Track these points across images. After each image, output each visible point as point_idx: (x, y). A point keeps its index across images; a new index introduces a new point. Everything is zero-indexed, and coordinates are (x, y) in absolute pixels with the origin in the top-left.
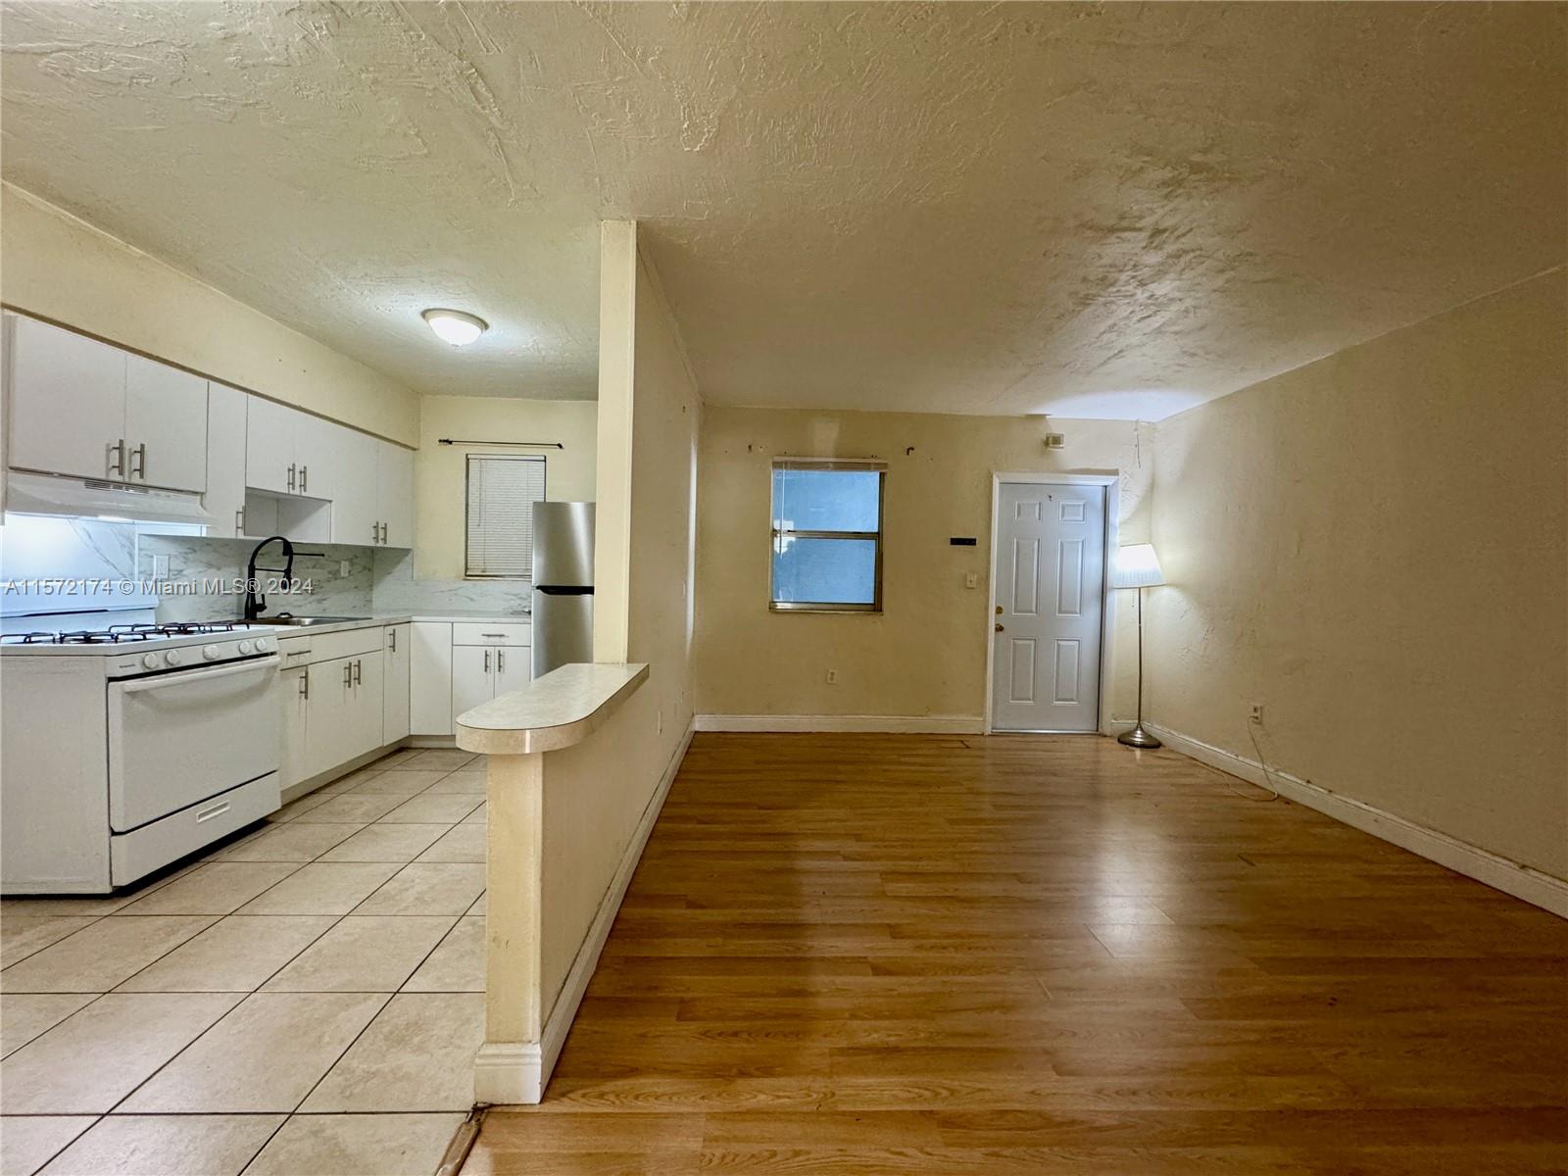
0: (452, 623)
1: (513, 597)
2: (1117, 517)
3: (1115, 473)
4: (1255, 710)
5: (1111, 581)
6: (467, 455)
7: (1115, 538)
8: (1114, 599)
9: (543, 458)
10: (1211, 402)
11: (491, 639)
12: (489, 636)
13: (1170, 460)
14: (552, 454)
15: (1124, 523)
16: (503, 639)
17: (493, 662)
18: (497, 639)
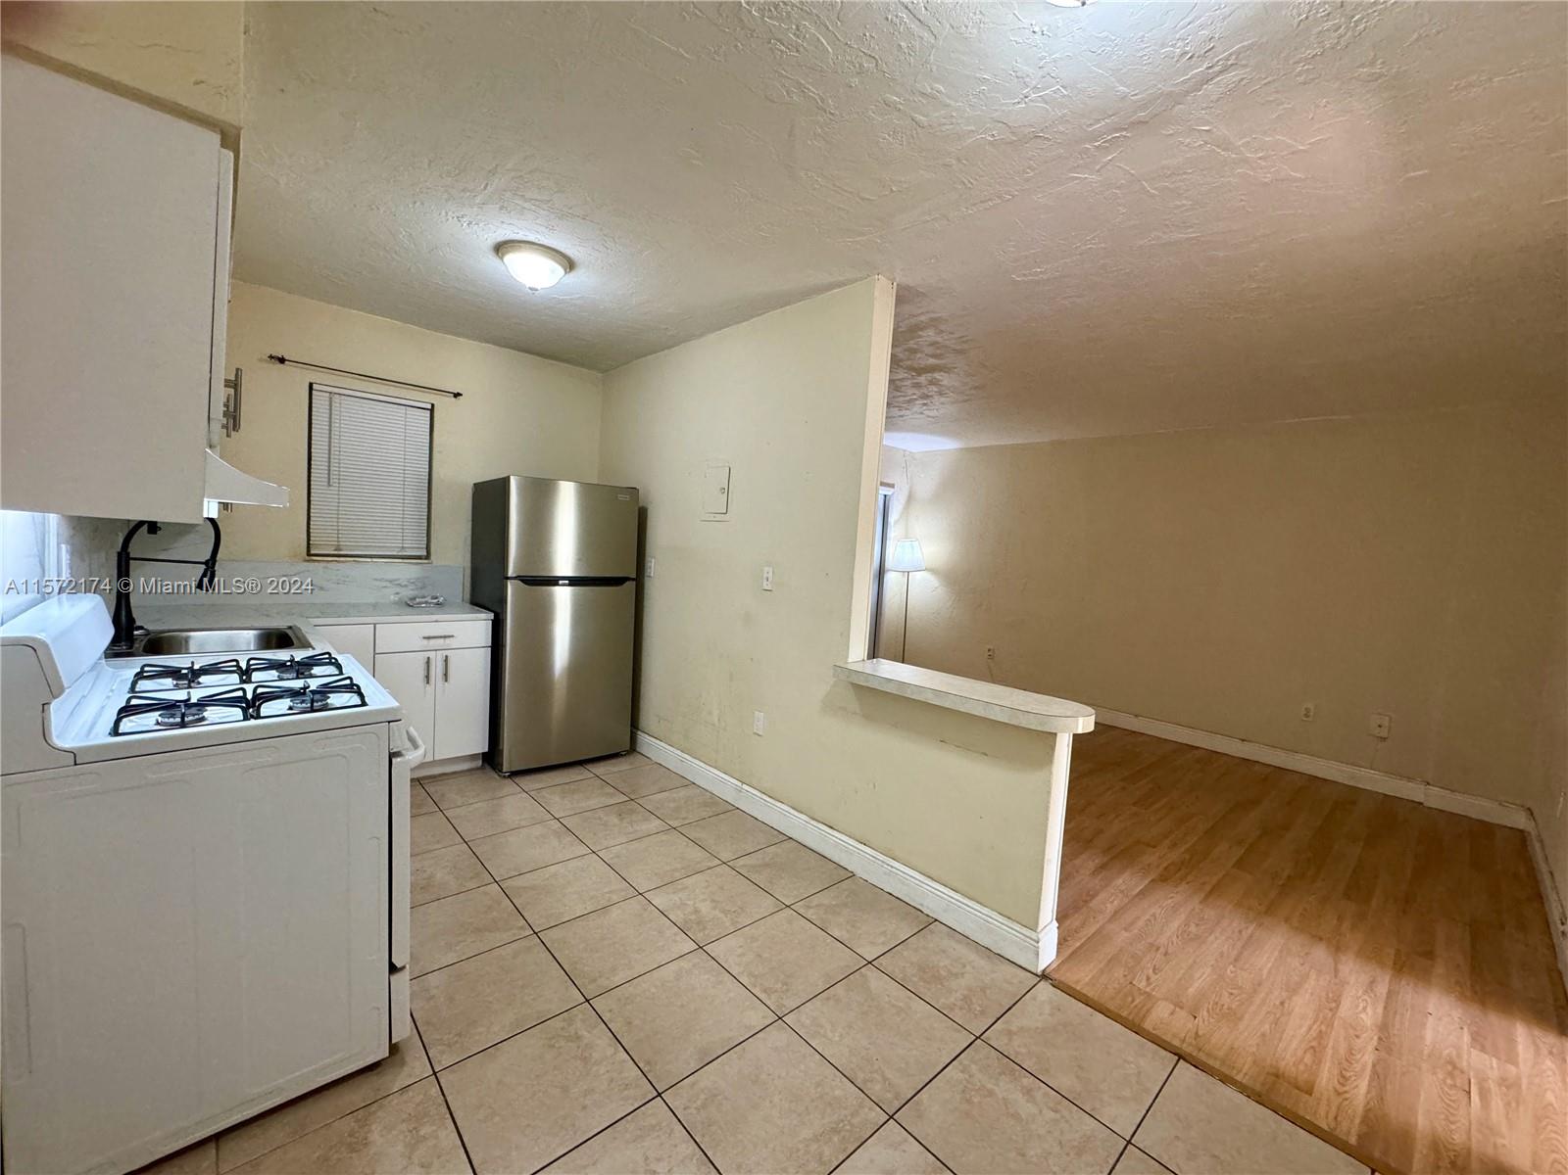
0: (375, 624)
1: (388, 584)
2: (892, 518)
3: (892, 486)
4: (989, 650)
5: (888, 564)
6: (311, 385)
7: (892, 533)
8: (891, 578)
9: (429, 407)
10: (962, 449)
11: (432, 641)
12: (429, 638)
13: (927, 483)
14: (443, 404)
15: (896, 522)
16: (448, 641)
17: (437, 670)
18: (441, 641)
